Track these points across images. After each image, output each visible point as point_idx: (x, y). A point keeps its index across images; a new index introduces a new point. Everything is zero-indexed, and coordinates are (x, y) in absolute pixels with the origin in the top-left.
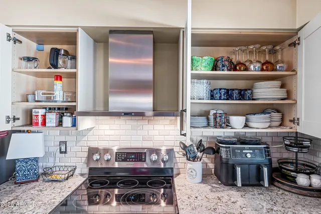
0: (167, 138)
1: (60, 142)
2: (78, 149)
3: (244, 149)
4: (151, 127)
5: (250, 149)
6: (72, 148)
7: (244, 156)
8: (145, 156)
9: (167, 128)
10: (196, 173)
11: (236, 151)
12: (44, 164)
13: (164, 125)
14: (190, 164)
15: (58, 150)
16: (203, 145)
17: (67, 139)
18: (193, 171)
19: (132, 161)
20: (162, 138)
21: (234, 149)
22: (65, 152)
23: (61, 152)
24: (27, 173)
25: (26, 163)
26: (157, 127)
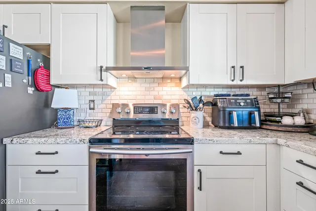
0: (173, 97)
1: (90, 101)
2: (103, 106)
3: (238, 99)
4: (161, 88)
5: (242, 99)
6: (99, 105)
7: (238, 104)
8: (157, 110)
9: (173, 89)
10: (199, 120)
11: (232, 101)
12: (78, 118)
13: (171, 87)
14: (193, 113)
15: (88, 107)
16: (203, 101)
17: (95, 98)
18: (197, 119)
19: (147, 113)
20: (169, 97)
21: (230, 100)
22: (94, 109)
23: (90, 109)
24: (66, 120)
25: (66, 112)
26: (165, 89)
